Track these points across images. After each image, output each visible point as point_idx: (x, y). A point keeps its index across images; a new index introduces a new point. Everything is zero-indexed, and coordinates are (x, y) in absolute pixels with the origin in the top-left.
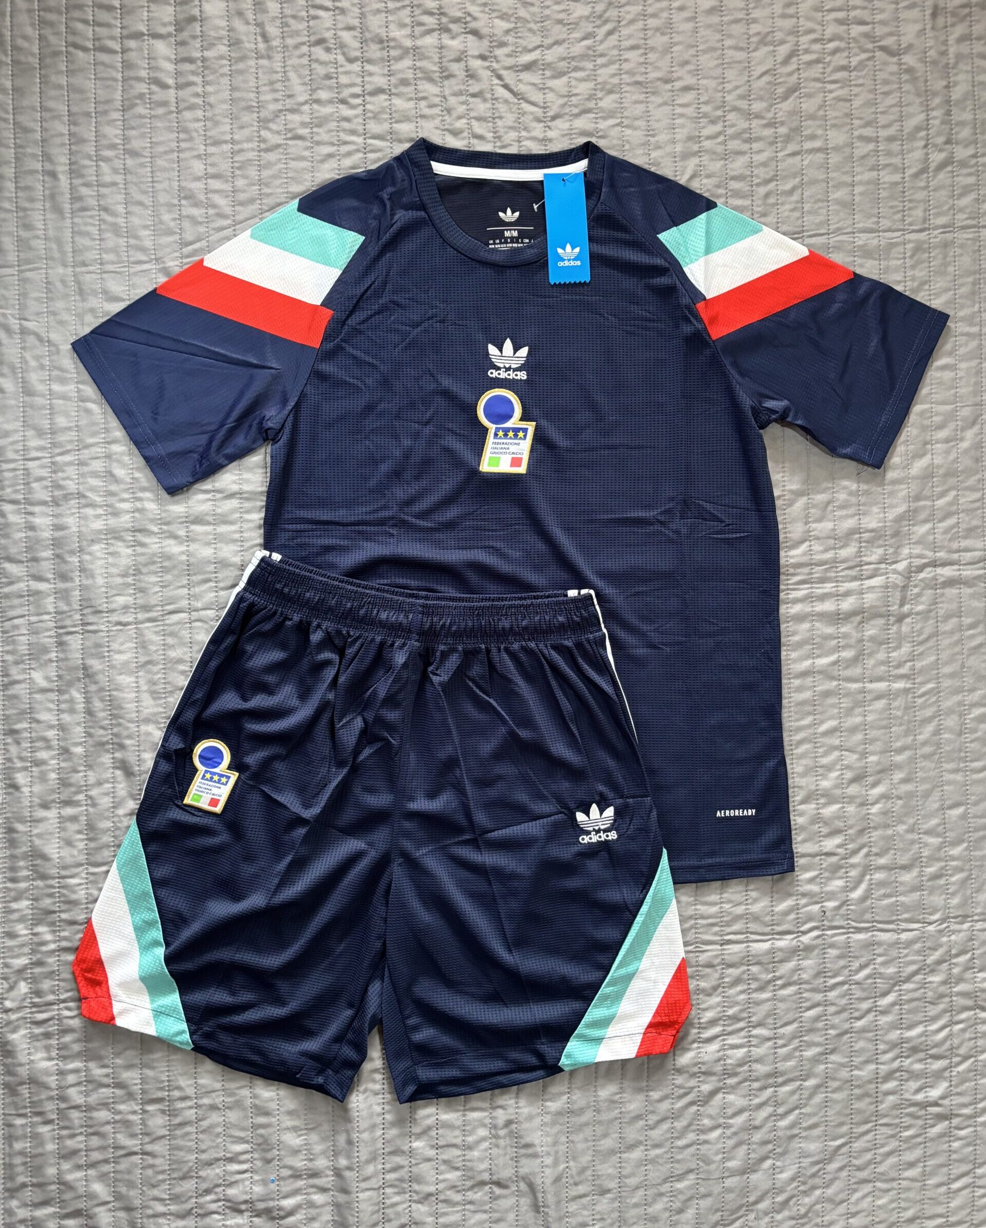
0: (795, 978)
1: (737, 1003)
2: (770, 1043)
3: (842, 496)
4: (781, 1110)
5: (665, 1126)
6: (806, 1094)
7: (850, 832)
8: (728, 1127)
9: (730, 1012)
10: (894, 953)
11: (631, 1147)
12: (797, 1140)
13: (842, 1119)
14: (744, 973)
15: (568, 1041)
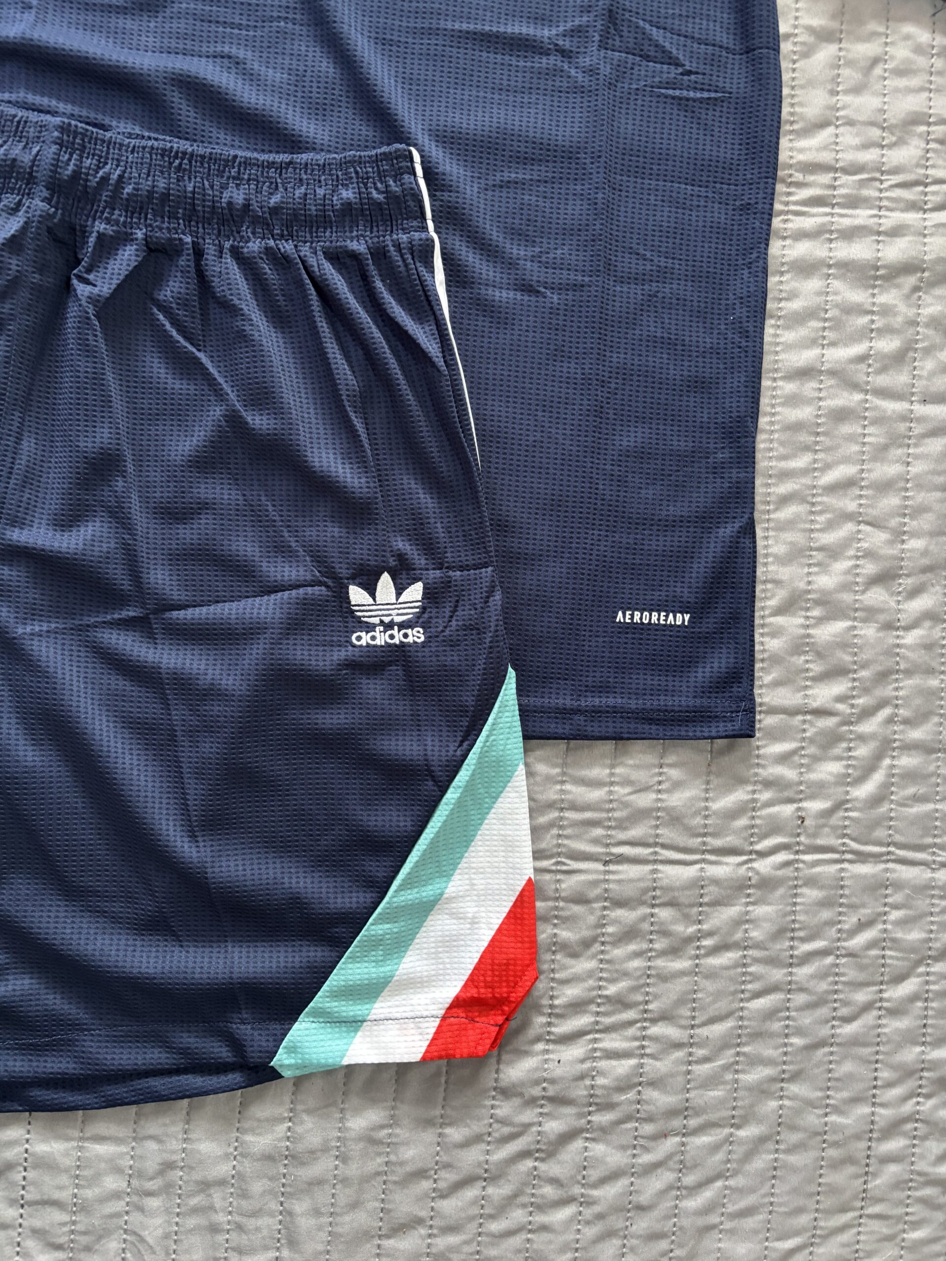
0: (739, 935)
1: (626, 974)
2: (680, 1054)
3: (901, 53)
4: (689, 1180)
5: (471, 1193)
6: (739, 1151)
7: (864, 673)
8: (589, 1202)
9: (612, 990)
10: (922, 904)
11: (400, 1229)
12: (715, 1234)
13: (801, 1202)
14: (643, 919)
15: (296, 1020)
